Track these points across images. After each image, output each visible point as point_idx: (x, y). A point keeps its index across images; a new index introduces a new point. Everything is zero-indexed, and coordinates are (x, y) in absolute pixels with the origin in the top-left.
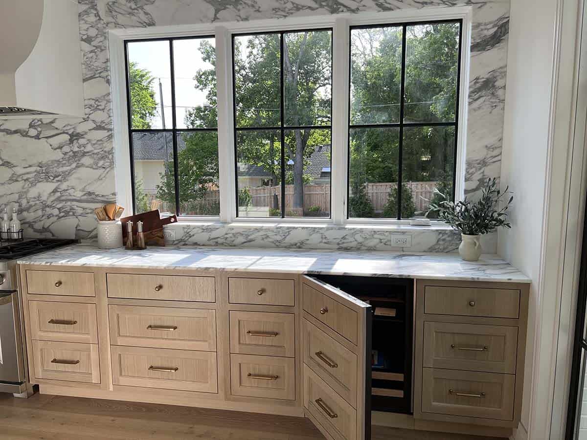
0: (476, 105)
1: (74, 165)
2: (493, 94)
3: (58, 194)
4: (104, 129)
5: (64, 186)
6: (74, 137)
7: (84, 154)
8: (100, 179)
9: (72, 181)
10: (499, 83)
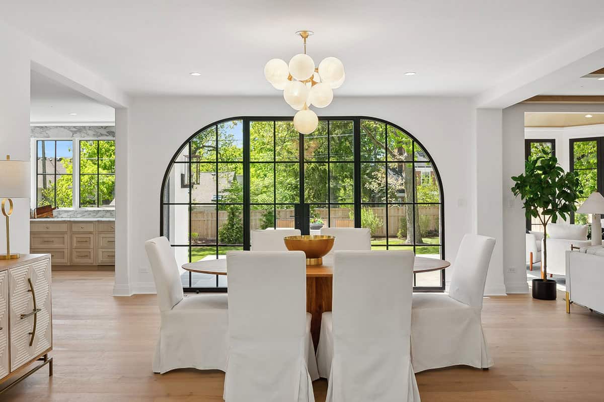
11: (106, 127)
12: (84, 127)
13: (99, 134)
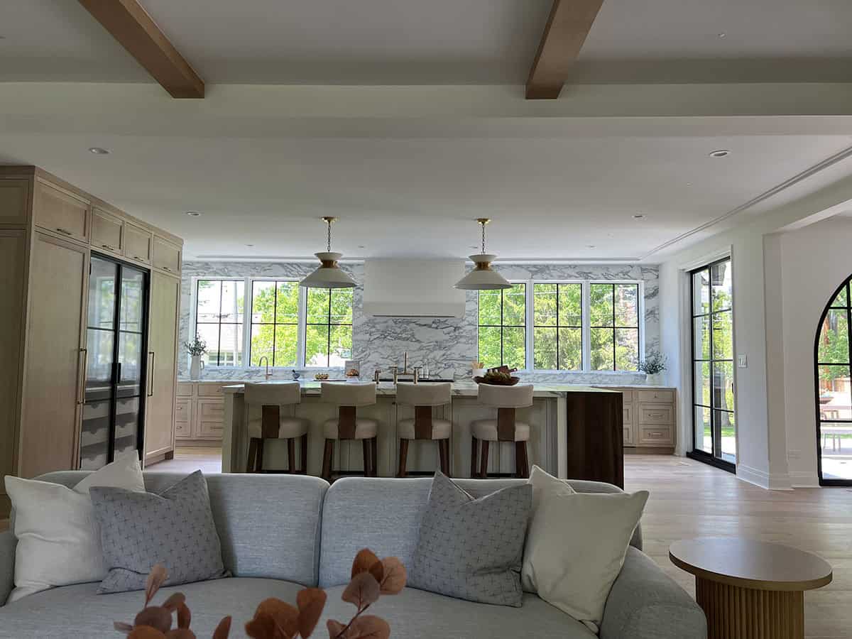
0: (648, 320)
1: (455, 342)
2: (654, 317)
3: (445, 357)
4: (473, 325)
5: (449, 353)
6: (456, 328)
7: (461, 337)
8: (469, 349)
9: (453, 350)
10: (656, 312)
11: (575, 266)
12: (547, 267)
13: (566, 275)
